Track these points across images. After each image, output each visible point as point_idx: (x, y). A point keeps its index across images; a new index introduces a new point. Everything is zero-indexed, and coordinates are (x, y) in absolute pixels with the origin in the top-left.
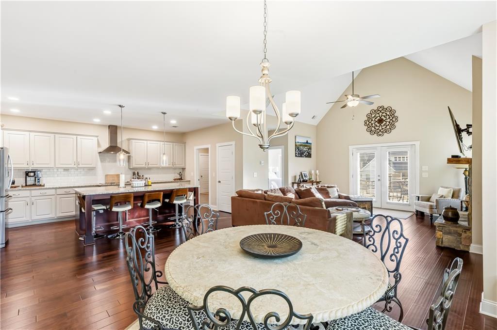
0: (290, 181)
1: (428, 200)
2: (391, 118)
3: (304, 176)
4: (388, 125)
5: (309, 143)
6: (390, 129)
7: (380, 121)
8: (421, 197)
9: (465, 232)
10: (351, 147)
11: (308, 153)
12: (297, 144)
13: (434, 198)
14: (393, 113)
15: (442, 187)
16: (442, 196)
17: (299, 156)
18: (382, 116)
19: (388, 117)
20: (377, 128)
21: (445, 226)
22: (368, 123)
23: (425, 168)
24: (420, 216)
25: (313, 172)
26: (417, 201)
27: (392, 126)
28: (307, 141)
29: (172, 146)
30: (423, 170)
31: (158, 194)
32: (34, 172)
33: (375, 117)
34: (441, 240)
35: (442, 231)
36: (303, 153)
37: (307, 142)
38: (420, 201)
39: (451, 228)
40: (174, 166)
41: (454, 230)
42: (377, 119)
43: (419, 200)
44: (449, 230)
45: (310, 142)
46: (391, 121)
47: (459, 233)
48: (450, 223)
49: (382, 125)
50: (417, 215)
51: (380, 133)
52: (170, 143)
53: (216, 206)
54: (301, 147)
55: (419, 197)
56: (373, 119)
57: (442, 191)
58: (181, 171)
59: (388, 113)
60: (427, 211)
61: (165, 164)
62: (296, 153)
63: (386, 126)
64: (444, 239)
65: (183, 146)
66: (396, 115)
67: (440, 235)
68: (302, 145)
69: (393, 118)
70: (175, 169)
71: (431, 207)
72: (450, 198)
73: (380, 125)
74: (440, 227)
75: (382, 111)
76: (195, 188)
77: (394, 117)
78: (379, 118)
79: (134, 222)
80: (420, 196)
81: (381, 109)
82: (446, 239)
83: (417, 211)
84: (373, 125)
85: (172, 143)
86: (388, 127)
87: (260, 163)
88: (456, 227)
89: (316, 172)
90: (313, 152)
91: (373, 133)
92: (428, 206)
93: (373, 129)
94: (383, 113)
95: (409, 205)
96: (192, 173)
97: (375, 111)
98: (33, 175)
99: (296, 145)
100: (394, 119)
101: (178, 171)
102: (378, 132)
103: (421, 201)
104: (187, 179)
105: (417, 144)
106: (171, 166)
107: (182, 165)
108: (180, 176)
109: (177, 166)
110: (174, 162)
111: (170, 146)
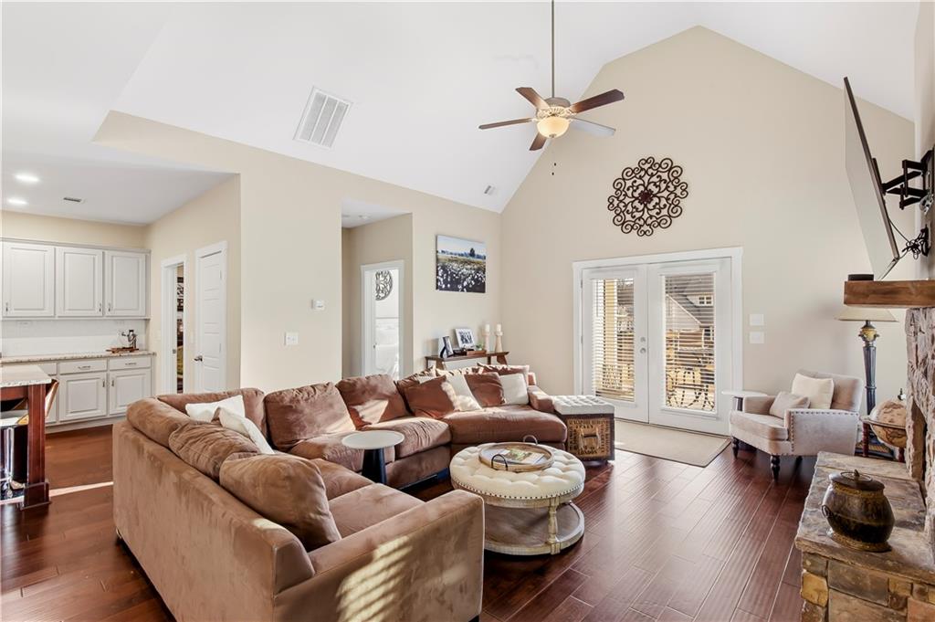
0: (419, 353)
1: (766, 409)
2: (672, 188)
3: (462, 338)
4: (665, 206)
5: (479, 257)
6: (670, 216)
7: (646, 197)
8: (748, 400)
9: (922, 593)
10: (577, 266)
11: (477, 281)
12: (441, 256)
13: (782, 406)
14: (675, 175)
15: (802, 372)
16: (803, 402)
17: (446, 289)
18: (649, 183)
19: (663, 186)
20: (638, 215)
21: (838, 557)
22: (616, 202)
23: (757, 319)
24: (743, 455)
25: (488, 328)
26: (737, 412)
27: (675, 208)
28: (472, 251)
29: (98, 258)
30: (751, 324)
33: (633, 186)
34: (821, 612)
35: (826, 577)
36: (458, 282)
37: (472, 253)
38: (743, 414)
39: (860, 567)
40: (108, 314)
41: (874, 581)
42: (639, 191)
43: (740, 409)
44: (856, 575)
45: (482, 254)
46: (672, 196)
47: (895, 595)
48: (857, 545)
49: (650, 206)
50: (736, 450)
51: (645, 228)
52: (93, 251)
54: (455, 265)
55: (741, 400)
56: (629, 193)
57: (802, 386)
58: (134, 327)
59: (665, 176)
60: (763, 444)
62: (438, 280)
63: (660, 209)
64: (833, 611)
65: (141, 261)
66: (682, 179)
67: (819, 592)
68: (456, 261)
69: (675, 187)
71: (775, 436)
72: (826, 408)
73: (645, 206)
74: (818, 560)
75: (650, 171)
76: (26, 388)
77: (679, 184)
78: (642, 188)
80: (745, 395)
81: (646, 166)
82: (841, 611)
83: (737, 441)
84: (630, 208)
85: (99, 252)
86: (664, 212)
87: (312, 304)
88: (886, 568)
89: (495, 327)
90: (490, 280)
91: (629, 227)
92: (767, 431)
93: (628, 217)
94: (652, 175)
95: (717, 418)
97: (633, 171)
99: (438, 260)
100: (678, 191)
101: (125, 328)
102: (641, 226)
103: (748, 411)
104: (151, 347)
105: (737, 253)
106: (96, 312)
107: (138, 309)
108: (129, 341)
109: (119, 313)
110: (107, 301)
111: (94, 259)
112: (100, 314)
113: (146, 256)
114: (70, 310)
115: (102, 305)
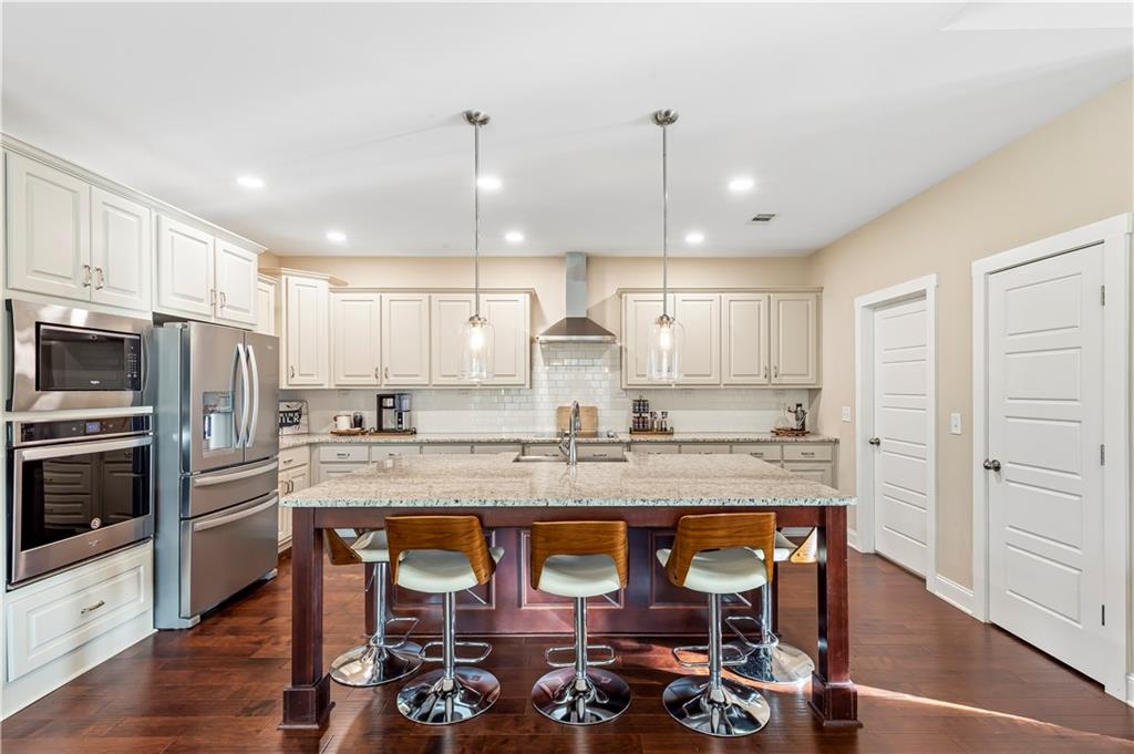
29: (763, 305)
31: (597, 530)
32: (393, 396)
40: (774, 381)
52: (757, 296)
53: (969, 593)
58: (804, 400)
61: (665, 374)
65: (811, 305)
70: (781, 391)
76: (822, 509)
79: (555, 616)
85: (764, 297)
96: (846, 410)
98: (392, 405)
101: (791, 402)
104: (828, 432)
106: (761, 380)
107: (807, 375)
108: (797, 419)
109: (786, 380)
110: (774, 363)
111: (759, 306)
112: (766, 381)
113: (817, 297)
114: (735, 376)
115: (768, 369)
